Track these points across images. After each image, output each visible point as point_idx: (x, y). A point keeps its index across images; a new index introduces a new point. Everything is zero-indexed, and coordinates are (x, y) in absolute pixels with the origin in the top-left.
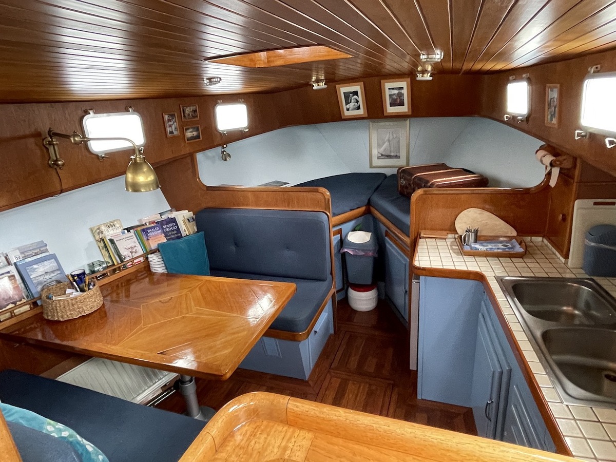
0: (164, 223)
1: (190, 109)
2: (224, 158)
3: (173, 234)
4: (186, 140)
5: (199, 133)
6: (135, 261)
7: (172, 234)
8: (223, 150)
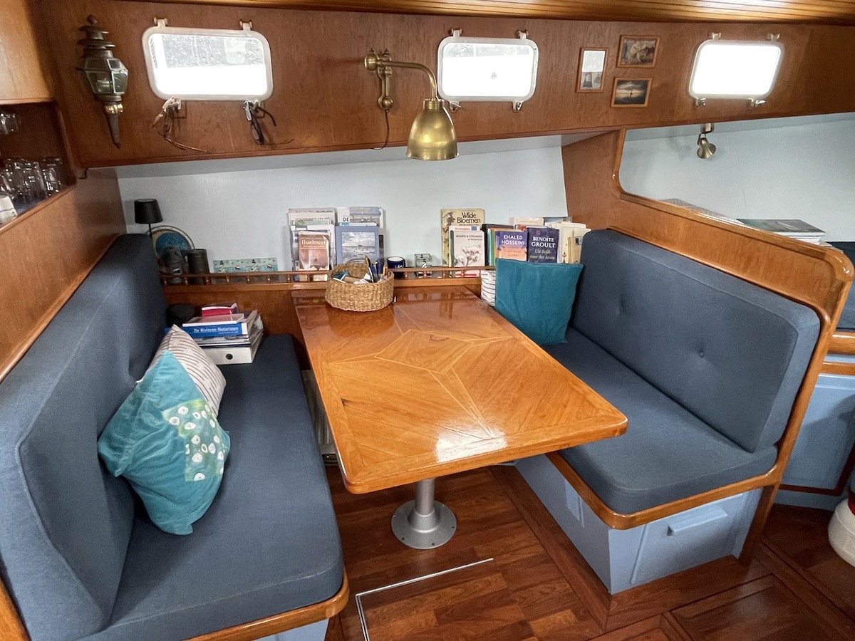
0: (538, 233)
1: (641, 45)
2: (701, 153)
3: (544, 255)
4: (613, 101)
5: (645, 94)
6: (468, 272)
7: (541, 254)
8: (703, 136)
